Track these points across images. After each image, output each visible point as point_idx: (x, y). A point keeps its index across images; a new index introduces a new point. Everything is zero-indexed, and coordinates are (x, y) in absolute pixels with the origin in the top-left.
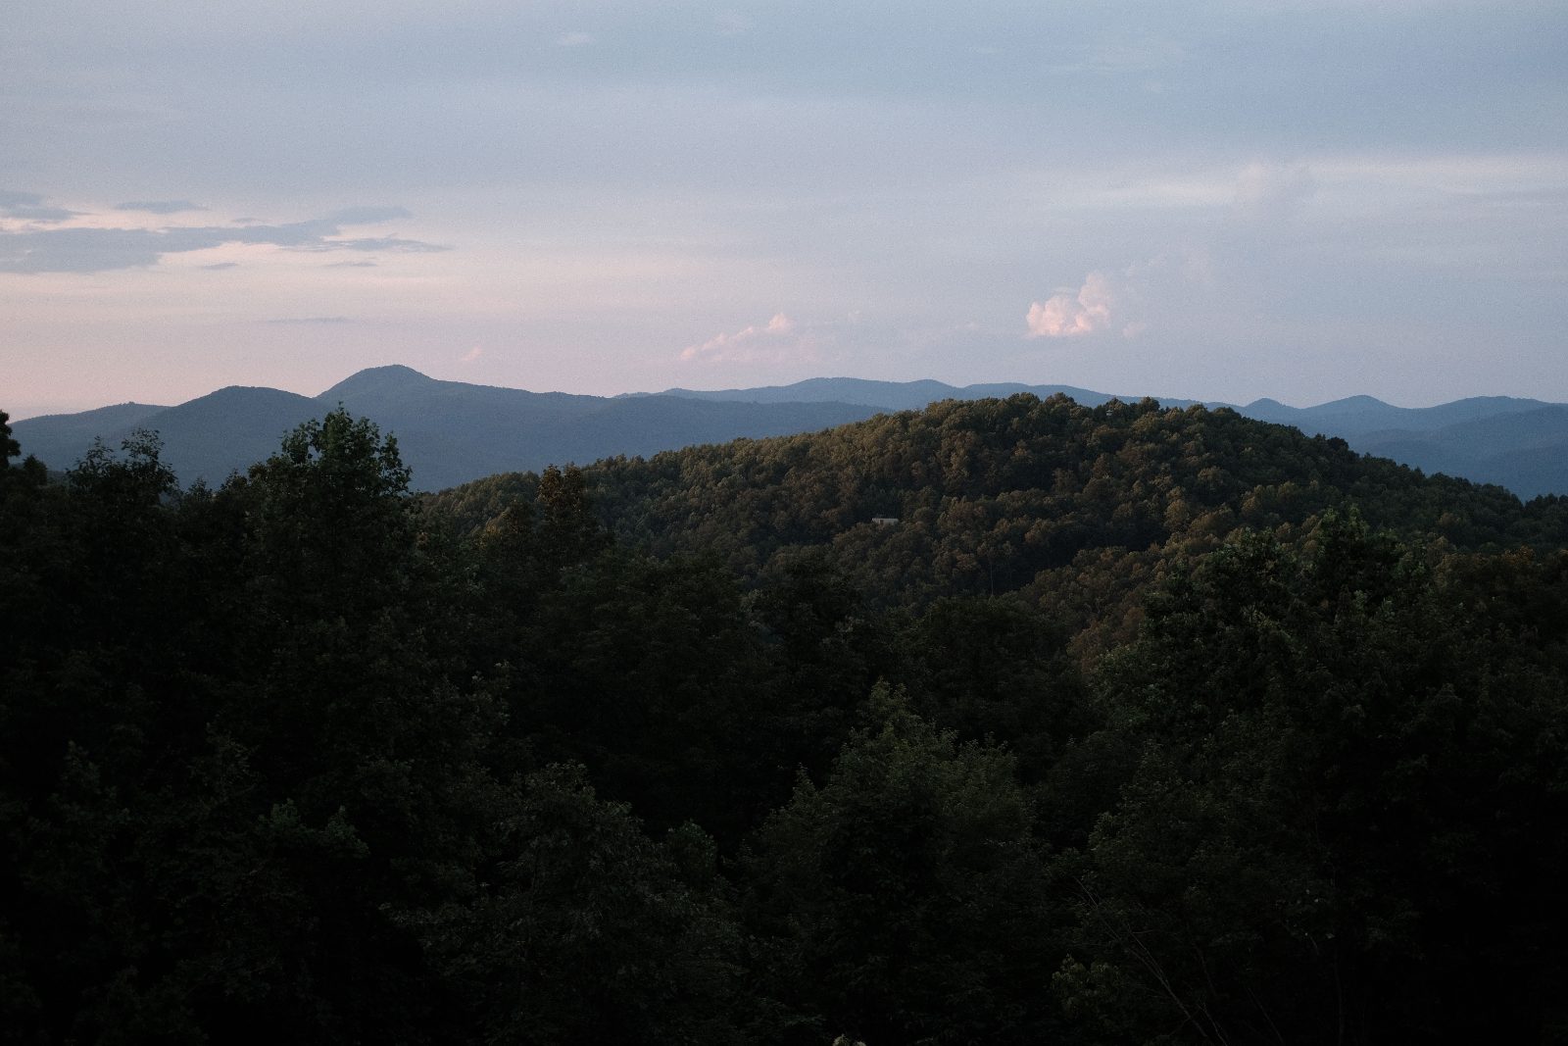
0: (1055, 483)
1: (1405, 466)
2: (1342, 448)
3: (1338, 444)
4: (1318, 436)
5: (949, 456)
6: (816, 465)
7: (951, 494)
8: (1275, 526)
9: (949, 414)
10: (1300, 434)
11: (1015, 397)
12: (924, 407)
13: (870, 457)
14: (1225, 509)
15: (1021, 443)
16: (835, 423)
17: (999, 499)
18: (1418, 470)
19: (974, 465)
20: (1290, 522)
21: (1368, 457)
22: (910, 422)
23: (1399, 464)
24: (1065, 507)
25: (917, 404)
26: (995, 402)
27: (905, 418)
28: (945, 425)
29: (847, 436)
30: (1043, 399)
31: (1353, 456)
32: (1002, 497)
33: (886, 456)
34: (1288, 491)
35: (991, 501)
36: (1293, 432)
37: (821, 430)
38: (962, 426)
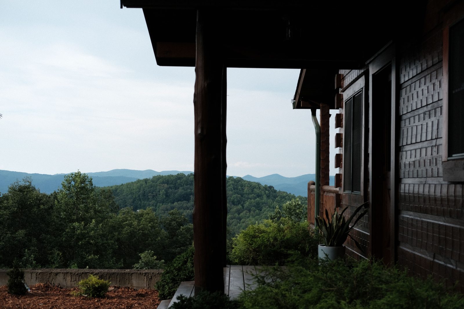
0: (191, 199)
1: (290, 193)
2: (272, 189)
3: (271, 187)
4: (266, 185)
5: (159, 192)
6: (120, 195)
7: (160, 203)
8: (254, 211)
9: (159, 179)
10: (260, 184)
11: (178, 174)
12: (151, 177)
13: (136, 192)
14: (240, 206)
15: (181, 188)
16: (124, 182)
17: (174, 204)
18: (294, 195)
19: (167, 195)
20: (258, 210)
21: (280, 192)
22: (147, 182)
23: (288, 193)
25: (150, 177)
26: (172, 176)
27: (146, 181)
28: (158, 183)
29: (129, 185)
30: (186, 175)
31: (275, 191)
32: (176, 203)
33: (141, 192)
34: (258, 201)
35: (172, 205)
36: (259, 184)
37: (121, 184)
38: (163, 183)
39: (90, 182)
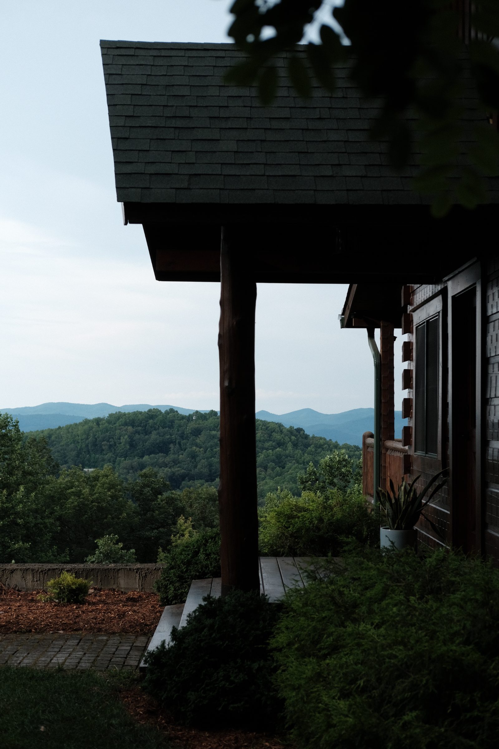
0: (170, 451)
1: (331, 440)
2: (302, 432)
3: (299, 430)
4: (291, 427)
5: (120, 439)
6: (56, 444)
7: (121, 457)
8: (273, 469)
9: (119, 419)
10: (283, 426)
11: (150, 411)
12: (107, 415)
13: (82, 440)
15: (154, 432)
16: (63, 423)
17: (144, 458)
18: (336, 442)
19: (132, 444)
20: (279, 467)
21: (314, 437)
22: (100, 423)
23: (328, 439)
24: (176, 462)
25: (104, 414)
26: (141, 413)
27: (98, 421)
28: (117, 424)
29: (70, 429)
30: (163, 411)
31: (306, 437)
32: (146, 458)
33: (89, 440)
34: (278, 453)
35: (141, 460)
36: (280, 425)
37: (57, 427)
38: (126, 424)
39: (16, 426)
